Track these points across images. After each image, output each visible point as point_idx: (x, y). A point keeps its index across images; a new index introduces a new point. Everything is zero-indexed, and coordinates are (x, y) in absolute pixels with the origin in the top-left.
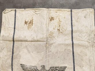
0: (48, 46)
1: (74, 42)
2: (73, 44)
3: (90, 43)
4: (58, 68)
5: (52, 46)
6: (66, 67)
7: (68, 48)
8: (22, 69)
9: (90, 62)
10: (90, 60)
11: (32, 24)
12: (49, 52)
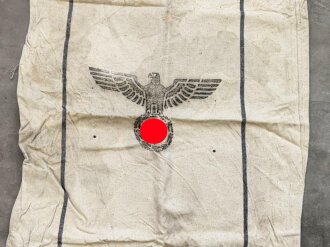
0: (170, 20)
1: (246, 13)
2: (242, 17)
3: (290, 16)
4: (196, 84)
5: (184, 19)
6: (220, 81)
7: (229, 30)
8: (93, 81)
9: (287, 68)
10: (287, 64)
12: (173, 36)
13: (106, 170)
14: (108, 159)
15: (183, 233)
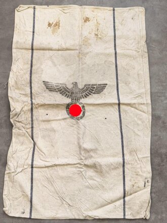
0: (81, 56)
1: (117, 52)
2: (116, 53)
3: (139, 52)
4: (95, 86)
5: (87, 56)
6: (107, 84)
7: (110, 60)
8: (45, 87)
9: (138, 77)
10: (138, 75)
11: (59, 26)
12: (83, 64)
13: (53, 130)
14: (54, 125)
15: (92, 159)
